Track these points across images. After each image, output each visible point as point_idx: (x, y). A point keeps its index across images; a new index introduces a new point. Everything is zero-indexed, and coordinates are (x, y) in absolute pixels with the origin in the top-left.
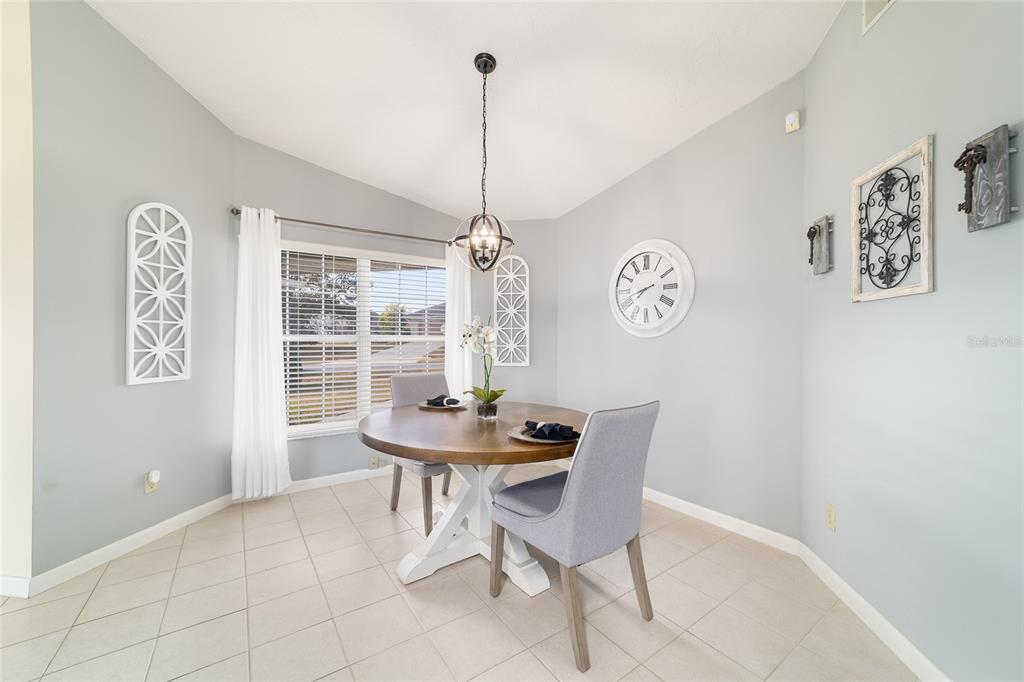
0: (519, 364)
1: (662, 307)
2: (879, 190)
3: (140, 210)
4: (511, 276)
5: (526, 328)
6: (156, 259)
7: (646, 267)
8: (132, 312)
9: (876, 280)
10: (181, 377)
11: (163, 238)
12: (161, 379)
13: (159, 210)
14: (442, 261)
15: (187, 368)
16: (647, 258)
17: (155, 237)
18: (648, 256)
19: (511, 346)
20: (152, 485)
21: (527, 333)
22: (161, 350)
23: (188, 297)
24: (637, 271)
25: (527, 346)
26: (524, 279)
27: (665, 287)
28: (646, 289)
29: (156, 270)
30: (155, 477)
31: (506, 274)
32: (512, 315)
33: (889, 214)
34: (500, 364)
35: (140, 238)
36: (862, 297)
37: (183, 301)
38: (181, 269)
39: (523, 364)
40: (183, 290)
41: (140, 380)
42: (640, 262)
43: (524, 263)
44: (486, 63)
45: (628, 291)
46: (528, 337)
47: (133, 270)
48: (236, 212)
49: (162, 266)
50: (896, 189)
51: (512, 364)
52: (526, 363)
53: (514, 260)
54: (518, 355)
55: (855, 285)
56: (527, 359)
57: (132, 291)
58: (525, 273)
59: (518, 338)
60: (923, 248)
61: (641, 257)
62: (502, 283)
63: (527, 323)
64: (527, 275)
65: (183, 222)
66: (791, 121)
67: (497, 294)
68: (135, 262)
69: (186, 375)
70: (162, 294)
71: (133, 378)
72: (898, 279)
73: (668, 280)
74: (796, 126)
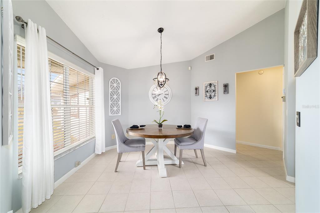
0: (118, 115)
1: (165, 99)
2: (209, 85)
4: (115, 85)
5: (120, 103)
7: (160, 89)
9: (208, 98)
19: (115, 109)
21: (120, 104)
25: (120, 108)
27: (165, 94)
28: (160, 94)
32: (115, 98)
33: (210, 89)
34: (111, 115)
36: (206, 100)
39: (119, 114)
43: (119, 81)
44: (161, 30)
45: (155, 94)
46: (120, 106)
50: (212, 86)
51: (115, 115)
52: (120, 114)
53: (116, 79)
54: (117, 112)
55: (204, 98)
56: (120, 113)
59: (118, 106)
60: (217, 95)
62: (112, 87)
63: (120, 101)
64: (120, 85)
66: (190, 68)
67: (110, 90)
72: (212, 98)
74: (190, 69)
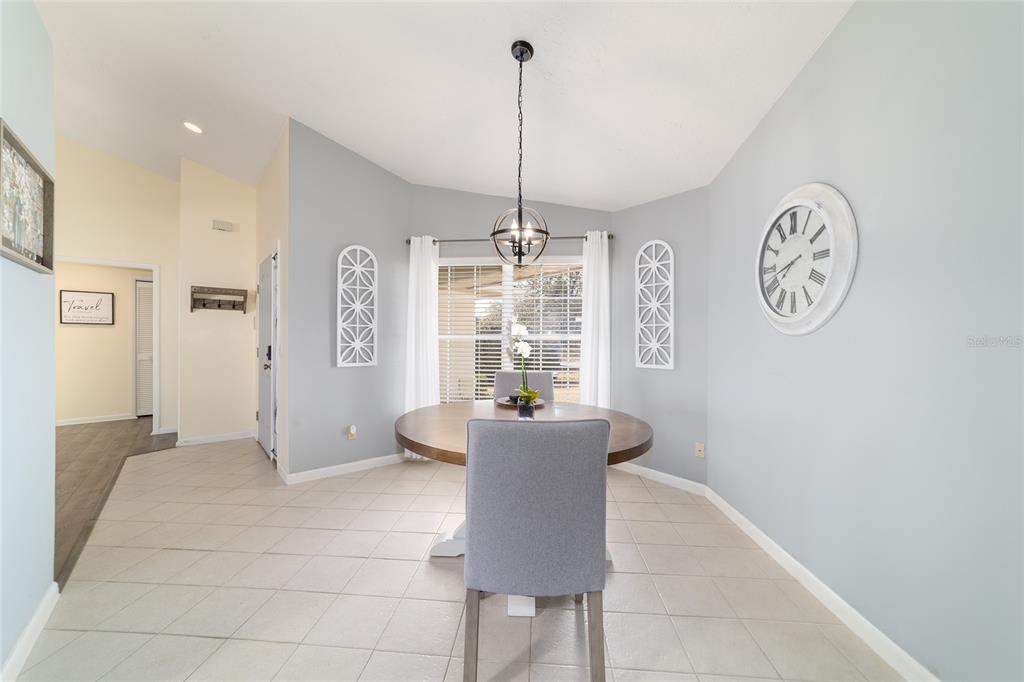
0: (663, 367)
1: (812, 287)
3: (344, 252)
4: (654, 265)
5: (670, 324)
6: (354, 283)
7: (793, 230)
8: (340, 320)
10: (370, 363)
11: (358, 269)
12: (357, 364)
13: (356, 250)
14: (579, 257)
15: (375, 358)
16: (794, 216)
17: (354, 269)
18: (794, 214)
19: (654, 345)
20: (352, 435)
21: (671, 330)
22: (358, 344)
23: (376, 308)
24: (783, 238)
25: (672, 345)
26: (667, 266)
27: (815, 257)
28: (792, 263)
29: (354, 291)
30: (353, 430)
31: (649, 263)
32: (654, 309)
34: (641, 365)
35: (344, 271)
37: (372, 311)
38: (371, 289)
39: (667, 367)
40: (372, 303)
41: (344, 364)
42: (786, 223)
43: (667, 247)
45: (774, 268)
46: (672, 335)
47: (340, 292)
48: (408, 242)
49: (358, 287)
51: (654, 366)
52: (670, 366)
53: (656, 245)
54: (661, 356)
56: (671, 361)
57: (340, 306)
58: (669, 259)
59: (662, 336)
61: (787, 217)
62: (644, 274)
63: (671, 319)
64: (671, 262)
65: (372, 256)
67: (639, 286)
68: (341, 286)
69: (374, 363)
70: (358, 307)
71: (340, 363)
73: (818, 246)
